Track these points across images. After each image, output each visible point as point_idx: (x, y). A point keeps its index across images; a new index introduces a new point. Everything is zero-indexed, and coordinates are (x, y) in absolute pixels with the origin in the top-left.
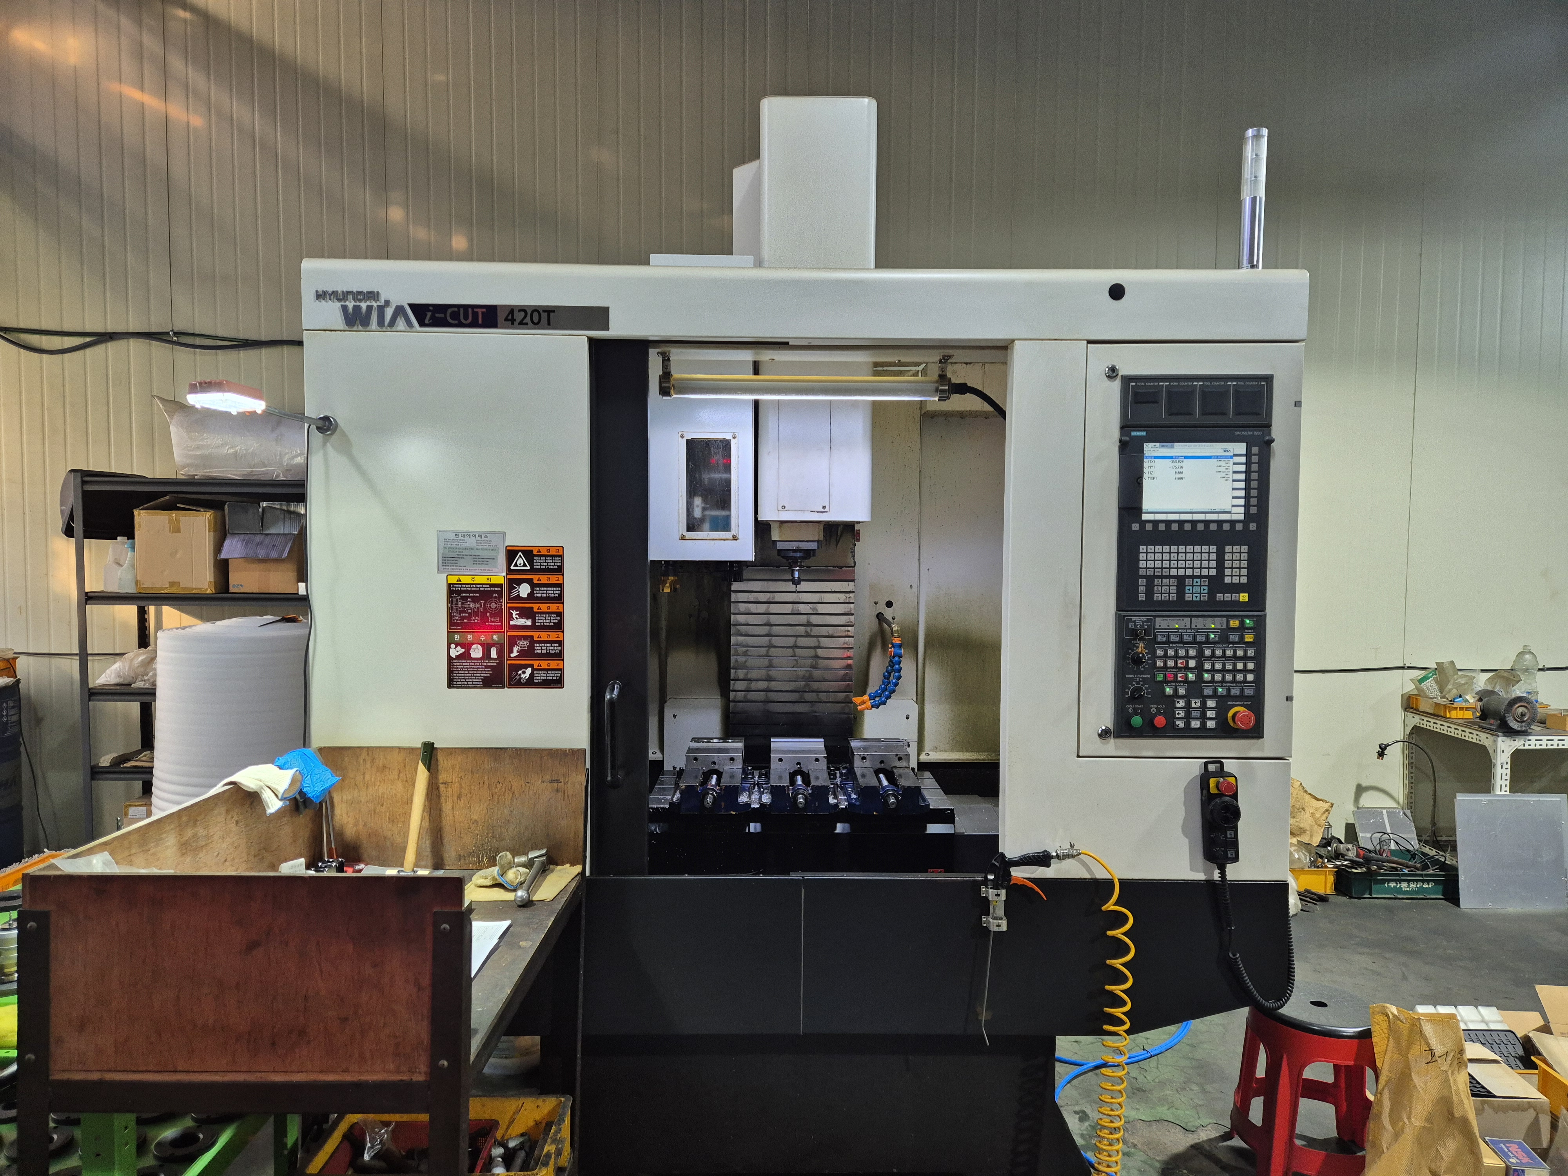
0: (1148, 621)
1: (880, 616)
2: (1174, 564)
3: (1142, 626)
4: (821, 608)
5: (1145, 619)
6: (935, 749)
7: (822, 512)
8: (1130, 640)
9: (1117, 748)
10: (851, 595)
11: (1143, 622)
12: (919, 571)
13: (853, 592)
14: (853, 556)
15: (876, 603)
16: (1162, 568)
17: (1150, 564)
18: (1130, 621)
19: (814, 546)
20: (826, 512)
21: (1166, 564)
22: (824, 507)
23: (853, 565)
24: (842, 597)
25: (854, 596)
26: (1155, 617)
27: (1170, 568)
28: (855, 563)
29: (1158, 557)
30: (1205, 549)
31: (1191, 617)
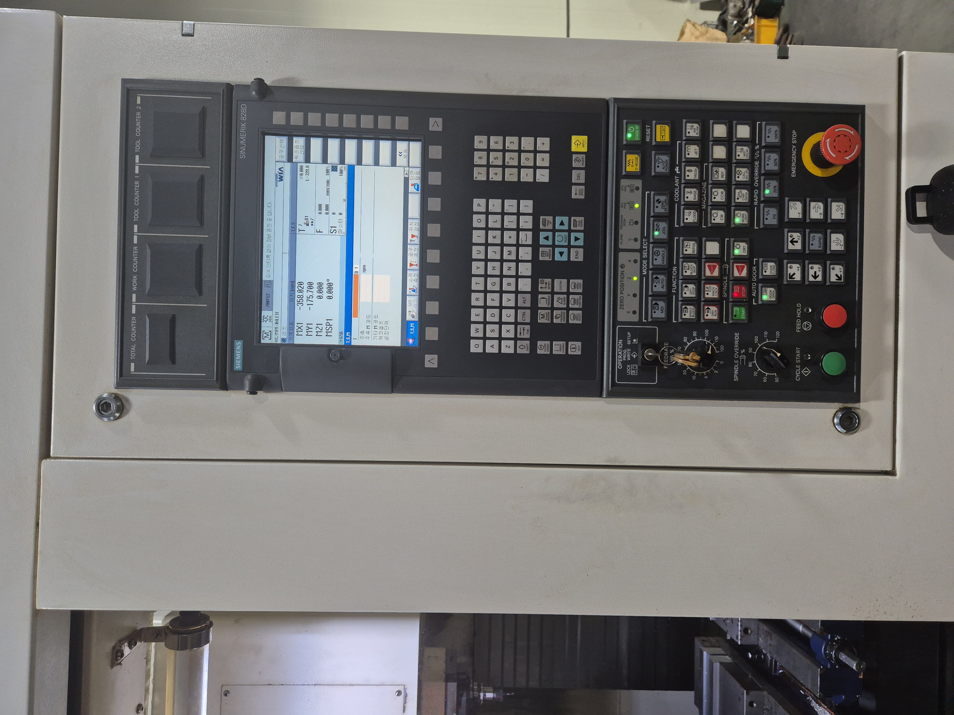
0: (623, 336)
2: (509, 284)
3: (633, 348)
5: (619, 343)
7: (406, 696)
8: (662, 372)
9: (878, 396)
11: (625, 346)
16: (516, 308)
17: (508, 331)
18: (623, 374)
20: (405, 689)
21: (508, 300)
26: (615, 322)
27: (517, 292)
29: (493, 315)
30: (479, 221)
31: (617, 250)
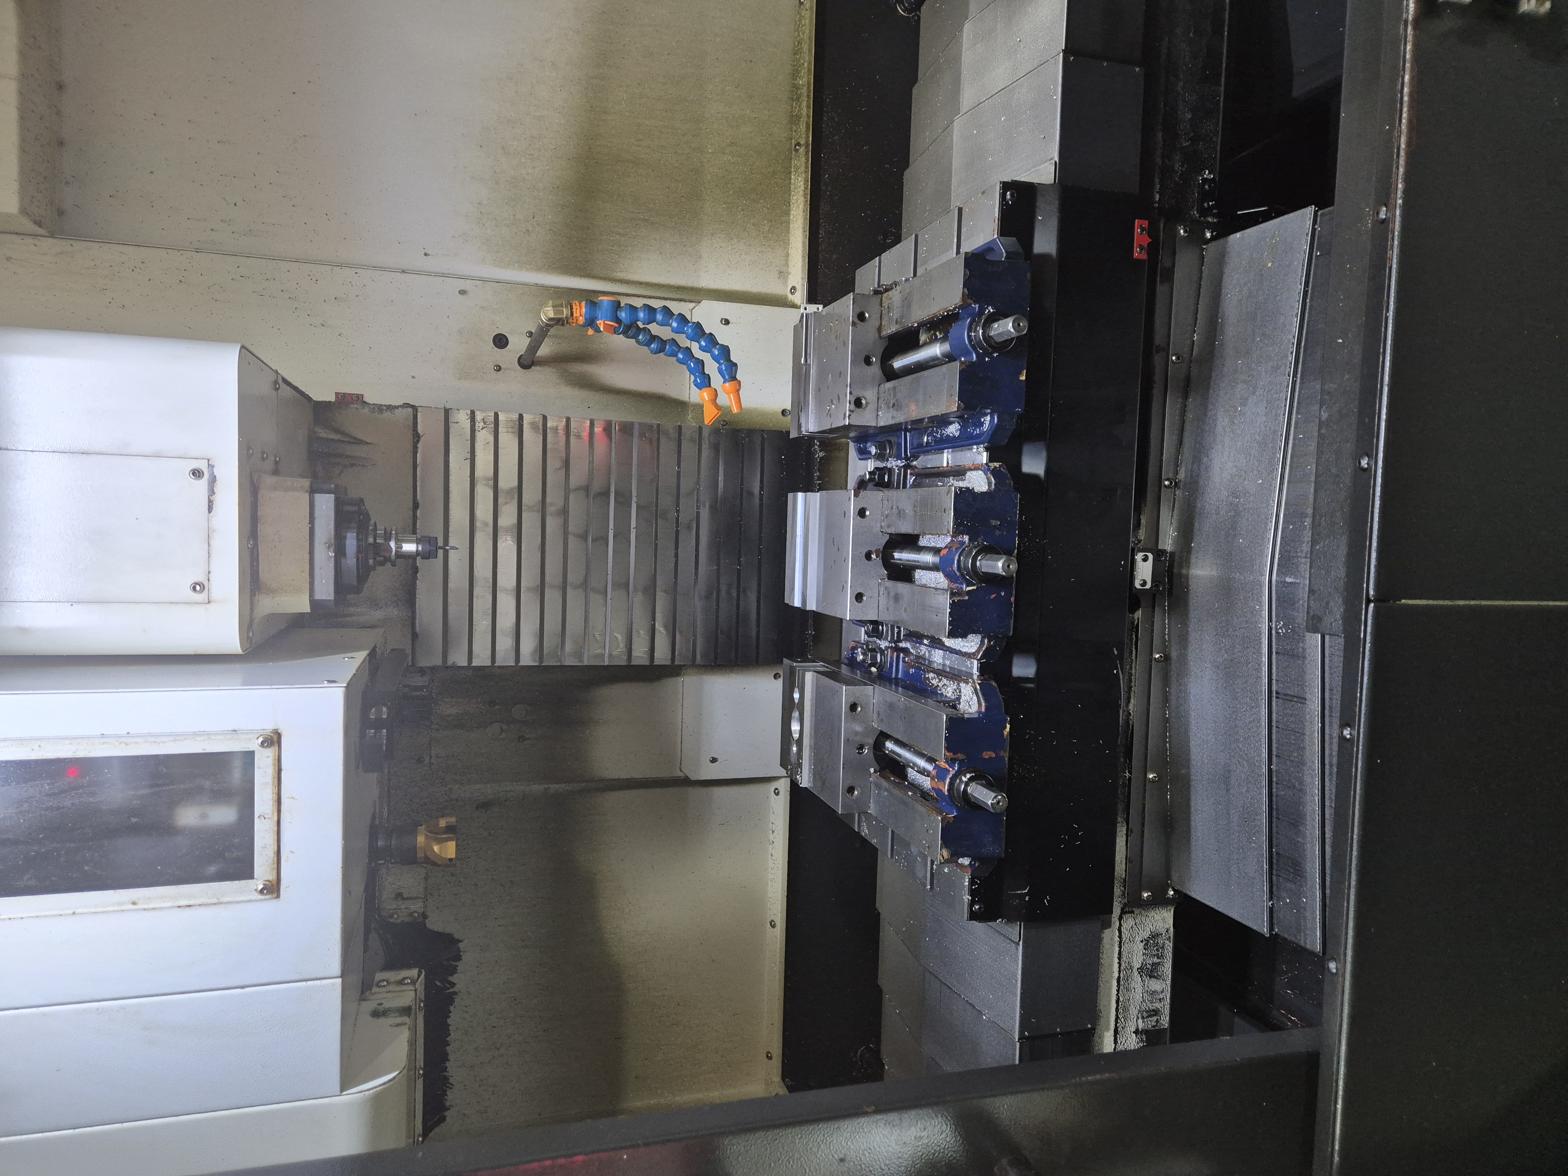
1: (527, 362)
4: (508, 480)
6: (783, 275)
7: (213, 480)
10: (479, 416)
12: (429, 274)
13: (473, 413)
14: (390, 408)
15: (498, 369)
19: (325, 503)
20: (211, 467)
22: (197, 473)
23: (410, 410)
24: (484, 437)
25: (482, 411)
28: (406, 405)
